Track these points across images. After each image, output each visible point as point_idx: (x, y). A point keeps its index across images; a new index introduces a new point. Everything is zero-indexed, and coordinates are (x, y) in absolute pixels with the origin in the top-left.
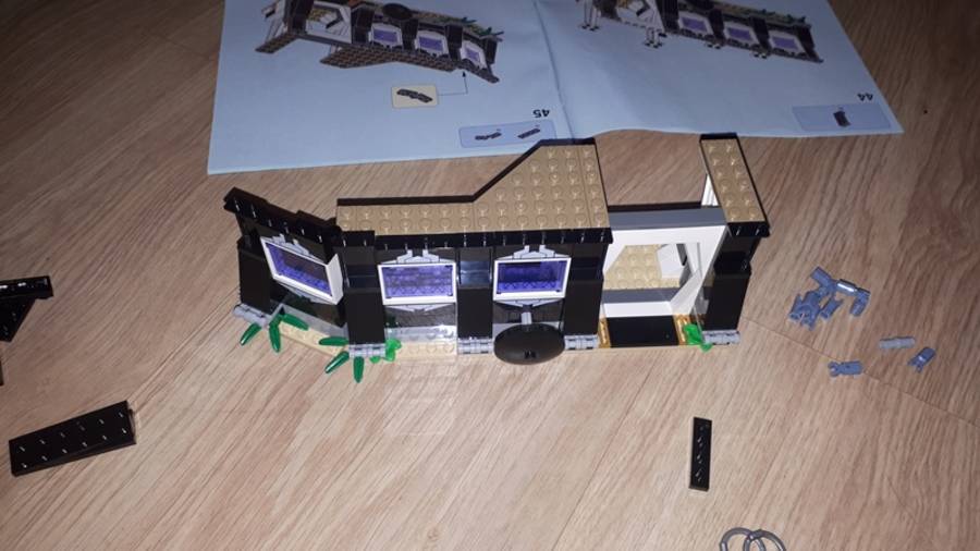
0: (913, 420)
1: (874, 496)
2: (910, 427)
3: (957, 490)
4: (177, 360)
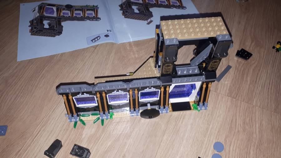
0: (245, 108)
1: (237, 130)
2: (244, 110)
3: (257, 126)
4: (47, 117)
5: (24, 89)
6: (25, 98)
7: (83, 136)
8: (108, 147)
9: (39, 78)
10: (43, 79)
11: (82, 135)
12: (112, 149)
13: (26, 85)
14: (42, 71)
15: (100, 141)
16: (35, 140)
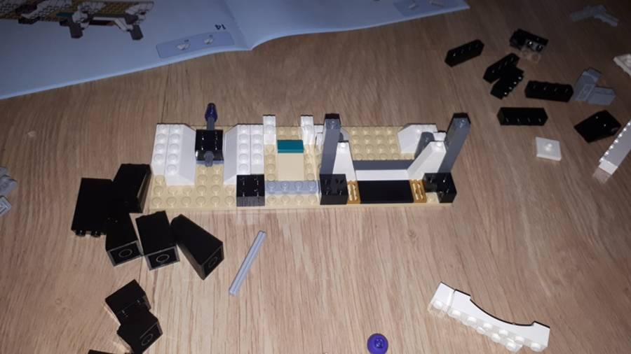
5: (29, 192)
6: (48, 212)
7: (287, 234)
8: (364, 232)
9: (59, 153)
10: (74, 148)
11: (280, 233)
12: (374, 232)
13: (29, 182)
14: (54, 134)
15: (333, 227)
16: (160, 298)
